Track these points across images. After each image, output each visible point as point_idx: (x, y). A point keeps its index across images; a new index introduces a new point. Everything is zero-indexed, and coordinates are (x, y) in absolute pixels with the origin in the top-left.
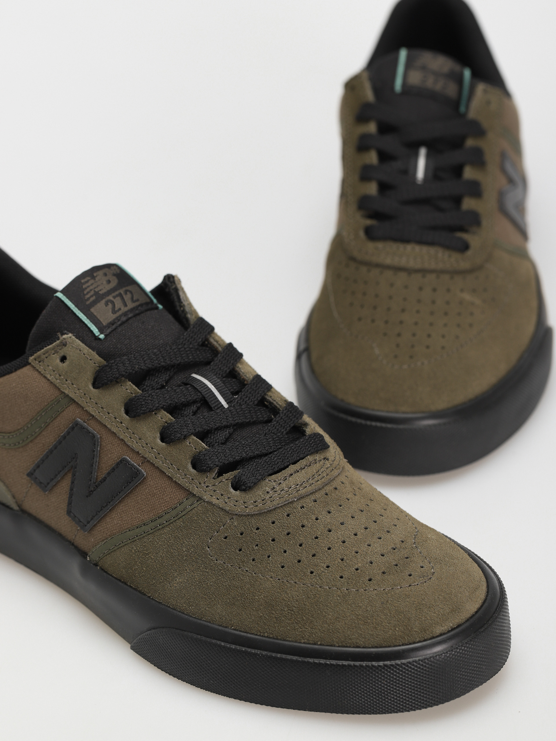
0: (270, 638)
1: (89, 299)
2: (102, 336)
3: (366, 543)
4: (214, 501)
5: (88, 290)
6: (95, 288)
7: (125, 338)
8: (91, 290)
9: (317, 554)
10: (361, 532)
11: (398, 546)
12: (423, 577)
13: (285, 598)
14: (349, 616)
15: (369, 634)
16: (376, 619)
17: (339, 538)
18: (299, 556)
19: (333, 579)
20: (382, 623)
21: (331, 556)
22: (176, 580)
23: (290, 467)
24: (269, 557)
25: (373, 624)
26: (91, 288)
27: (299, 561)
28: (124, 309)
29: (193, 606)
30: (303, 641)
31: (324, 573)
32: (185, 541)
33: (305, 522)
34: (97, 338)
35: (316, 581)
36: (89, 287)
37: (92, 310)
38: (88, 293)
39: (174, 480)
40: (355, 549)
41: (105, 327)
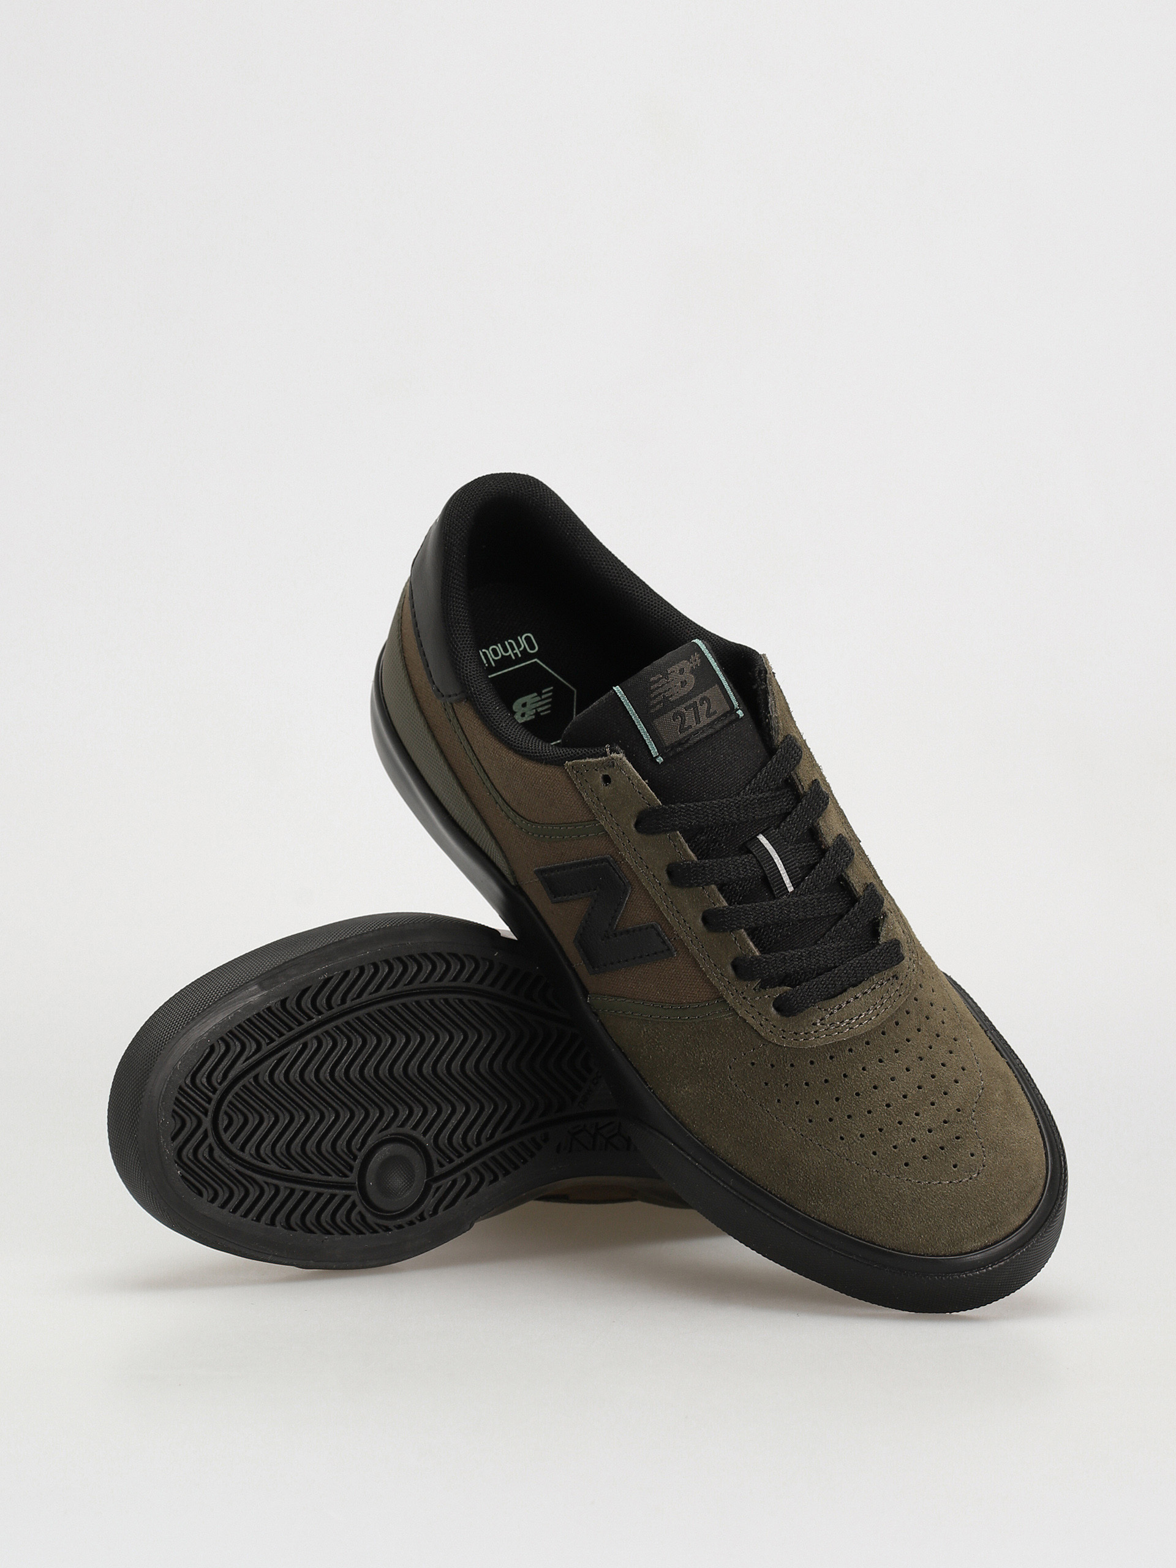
0: (777, 1197)
1: (654, 706)
2: (660, 760)
3: (915, 1112)
4: (750, 1020)
5: (655, 693)
6: (665, 692)
7: (687, 770)
8: (660, 694)
9: (853, 1117)
10: (913, 1092)
11: (951, 1118)
12: (970, 1172)
13: (803, 1161)
14: (871, 1206)
15: (889, 1233)
16: (901, 1219)
17: (884, 1100)
18: (832, 1114)
19: (865, 1154)
20: (907, 1225)
21: (869, 1123)
22: (684, 1088)
23: (848, 990)
24: (797, 1103)
25: (896, 1223)
26: (660, 690)
27: (831, 1120)
28: (696, 726)
29: (698, 1125)
30: (813, 1216)
31: (855, 1144)
32: (705, 1051)
33: (849, 1072)
34: (654, 759)
35: (844, 1151)
36: (658, 687)
37: (656, 722)
38: (656, 696)
39: (708, 976)
40: (899, 1118)
41: (667, 748)
